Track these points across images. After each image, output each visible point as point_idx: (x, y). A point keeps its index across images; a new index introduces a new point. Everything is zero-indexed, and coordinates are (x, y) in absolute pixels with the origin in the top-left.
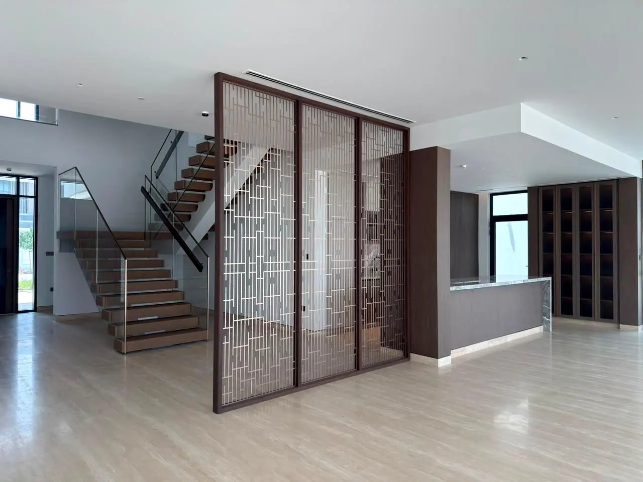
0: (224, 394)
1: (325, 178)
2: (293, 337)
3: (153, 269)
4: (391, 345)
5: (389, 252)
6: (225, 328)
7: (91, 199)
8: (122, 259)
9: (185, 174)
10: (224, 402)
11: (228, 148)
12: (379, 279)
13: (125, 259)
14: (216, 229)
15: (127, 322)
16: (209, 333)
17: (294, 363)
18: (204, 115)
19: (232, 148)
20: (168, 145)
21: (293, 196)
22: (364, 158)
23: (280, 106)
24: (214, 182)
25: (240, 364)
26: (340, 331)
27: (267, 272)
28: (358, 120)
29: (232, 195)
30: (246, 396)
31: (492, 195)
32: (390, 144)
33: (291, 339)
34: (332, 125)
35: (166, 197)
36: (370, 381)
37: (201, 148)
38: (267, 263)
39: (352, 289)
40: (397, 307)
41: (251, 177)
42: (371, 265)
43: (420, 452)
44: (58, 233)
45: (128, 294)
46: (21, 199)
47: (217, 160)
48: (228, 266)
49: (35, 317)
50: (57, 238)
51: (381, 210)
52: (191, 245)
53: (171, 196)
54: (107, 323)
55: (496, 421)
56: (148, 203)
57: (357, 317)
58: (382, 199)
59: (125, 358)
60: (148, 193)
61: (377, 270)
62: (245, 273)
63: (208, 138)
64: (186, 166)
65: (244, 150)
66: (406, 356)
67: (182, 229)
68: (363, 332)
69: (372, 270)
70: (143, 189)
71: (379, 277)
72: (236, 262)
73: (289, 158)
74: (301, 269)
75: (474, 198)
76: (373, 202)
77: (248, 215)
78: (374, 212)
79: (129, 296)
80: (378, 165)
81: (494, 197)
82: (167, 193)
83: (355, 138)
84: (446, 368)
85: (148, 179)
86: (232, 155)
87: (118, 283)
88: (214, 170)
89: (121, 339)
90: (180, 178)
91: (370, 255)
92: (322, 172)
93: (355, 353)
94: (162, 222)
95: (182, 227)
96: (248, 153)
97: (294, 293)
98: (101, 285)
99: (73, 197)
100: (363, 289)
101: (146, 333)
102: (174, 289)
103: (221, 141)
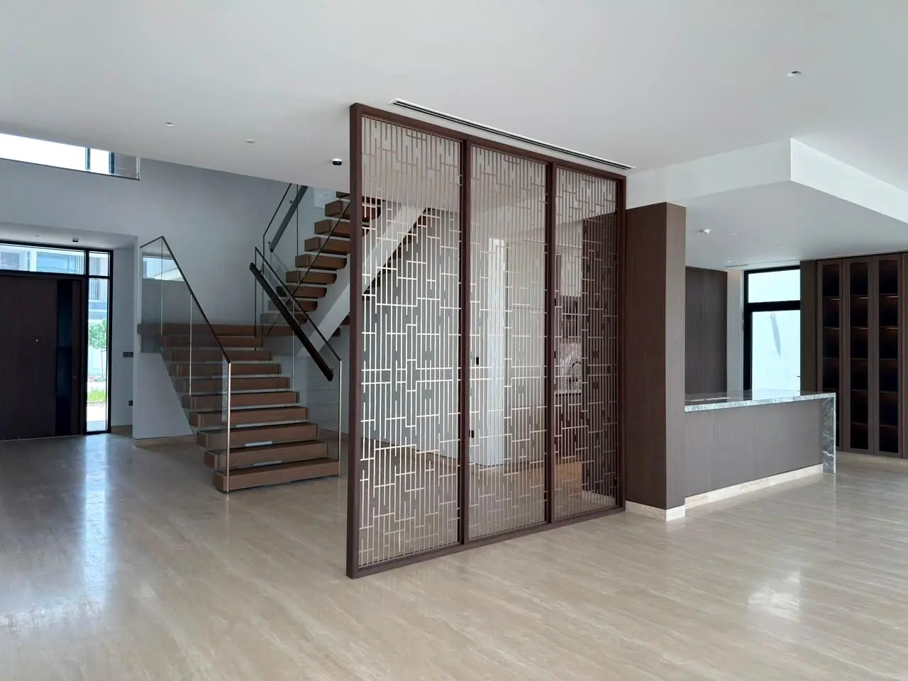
0: (361, 552)
1: (502, 249)
2: (457, 474)
3: (265, 376)
4: (597, 489)
5: (595, 355)
6: (364, 459)
7: (183, 280)
8: (225, 362)
9: (310, 245)
10: (361, 562)
11: (368, 208)
12: (580, 394)
13: (229, 362)
14: (351, 321)
15: (230, 449)
16: (341, 466)
17: (459, 510)
18: (335, 163)
19: (373, 209)
20: (286, 206)
21: (458, 275)
22: (558, 220)
23: (440, 149)
24: (348, 257)
25: (384, 510)
26: (524, 466)
27: (421, 381)
28: (551, 166)
29: (373, 274)
30: (392, 554)
31: (747, 273)
32: (597, 200)
33: (454, 476)
34: (513, 175)
35: (284, 279)
36: (567, 539)
37: (331, 209)
38: (421, 369)
39: (541, 407)
40: (606, 433)
41: (400, 249)
42: (568, 373)
43: (638, 642)
44: (138, 325)
45: (231, 411)
46: (91, 281)
47: (354, 226)
48: (367, 373)
49: (109, 440)
50: (138, 333)
51: (583, 295)
52: (318, 344)
53: (291, 276)
54: (203, 450)
55: (750, 602)
56: (260, 287)
57: (548, 448)
58: (585, 279)
59: (228, 498)
60: (259, 272)
61: (577, 381)
62: (391, 383)
63: (340, 195)
64: (310, 234)
65: (390, 212)
66: (620, 505)
67: (306, 321)
68: (557, 469)
69: (570, 380)
70: (253, 267)
71: (580, 391)
72: (378, 367)
73: (452, 222)
74: (469, 378)
75: (721, 277)
76: (571, 283)
77: (394, 303)
78: (574, 298)
79: (234, 414)
80: (580, 230)
81: (750, 276)
82: (285, 271)
83: (547, 192)
84: (676, 522)
85: (260, 253)
86: (373, 218)
87: (218, 395)
88: (349, 240)
89: (221, 472)
90: (302, 252)
91: (566, 360)
92: (499, 241)
93: (545, 498)
94: (279, 312)
95: (305, 319)
96: (395, 214)
97: (459, 411)
98: (195, 398)
99: (157, 278)
100: (557, 407)
101: (255, 465)
102: (294, 405)
103: (359, 199)
